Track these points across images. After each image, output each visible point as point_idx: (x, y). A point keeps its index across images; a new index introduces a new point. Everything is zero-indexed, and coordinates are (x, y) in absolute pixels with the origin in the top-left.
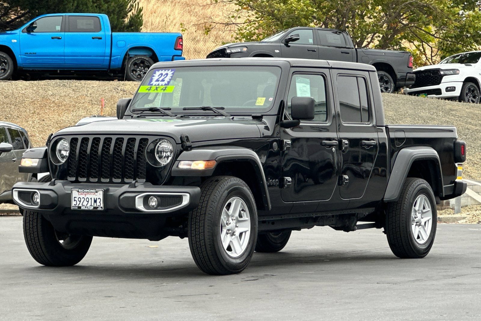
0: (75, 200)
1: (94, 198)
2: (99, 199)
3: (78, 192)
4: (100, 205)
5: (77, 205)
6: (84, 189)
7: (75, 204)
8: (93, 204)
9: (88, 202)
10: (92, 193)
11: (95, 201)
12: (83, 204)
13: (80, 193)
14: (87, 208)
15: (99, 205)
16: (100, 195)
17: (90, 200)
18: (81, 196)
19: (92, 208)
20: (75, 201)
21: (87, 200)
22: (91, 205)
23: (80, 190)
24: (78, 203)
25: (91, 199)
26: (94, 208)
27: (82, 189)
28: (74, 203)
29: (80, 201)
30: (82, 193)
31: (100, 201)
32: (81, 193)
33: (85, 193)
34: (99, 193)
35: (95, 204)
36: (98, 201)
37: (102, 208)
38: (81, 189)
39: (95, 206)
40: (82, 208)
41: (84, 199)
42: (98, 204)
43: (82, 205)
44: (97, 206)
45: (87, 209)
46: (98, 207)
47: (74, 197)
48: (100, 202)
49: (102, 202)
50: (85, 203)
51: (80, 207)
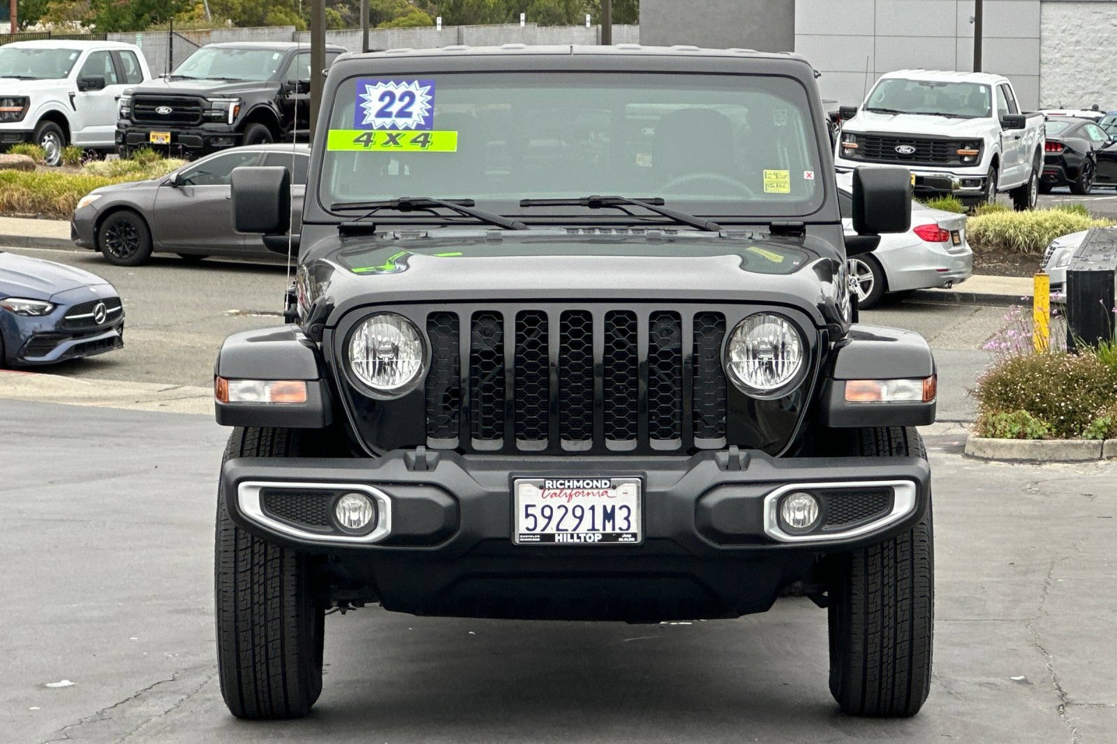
0: (527, 515)
1: (605, 507)
2: (625, 510)
3: (542, 487)
4: (629, 526)
5: (538, 531)
6: (564, 479)
7: (532, 527)
8: (599, 525)
9: (581, 518)
10: (595, 491)
11: (609, 516)
12: (561, 527)
13: (547, 492)
14: (579, 538)
15: (625, 527)
16: (626, 495)
17: (588, 514)
18: (555, 502)
19: (598, 537)
20: (531, 518)
21: (578, 512)
22: (593, 529)
23: (548, 484)
24: (542, 522)
25: (593, 508)
26: (606, 537)
27: (557, 479)
28: (523, 524)
29: (550, 518)
30: (558, 492)
31: (626, 515)
32: (552, 491)
33: (568, 492)
34: (621, 489)
35: (609, 526)
36: (620, 515)
37: (634, 535)
38: (552, 479)
39: (609, 530)
40: (557, 538)
41: (563, 510)
42: (620, 522)
43: (558, 529)
44: (617, 531)
45: (576, 540)
46: (620, 535)
47: (527, 507)
48: (627, 519)
49: (633, 518)
50: (569, 523)
51: (551, 537)
